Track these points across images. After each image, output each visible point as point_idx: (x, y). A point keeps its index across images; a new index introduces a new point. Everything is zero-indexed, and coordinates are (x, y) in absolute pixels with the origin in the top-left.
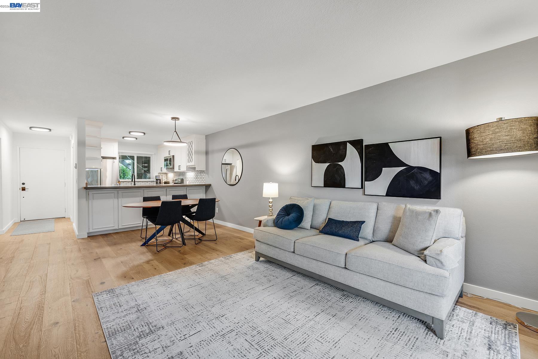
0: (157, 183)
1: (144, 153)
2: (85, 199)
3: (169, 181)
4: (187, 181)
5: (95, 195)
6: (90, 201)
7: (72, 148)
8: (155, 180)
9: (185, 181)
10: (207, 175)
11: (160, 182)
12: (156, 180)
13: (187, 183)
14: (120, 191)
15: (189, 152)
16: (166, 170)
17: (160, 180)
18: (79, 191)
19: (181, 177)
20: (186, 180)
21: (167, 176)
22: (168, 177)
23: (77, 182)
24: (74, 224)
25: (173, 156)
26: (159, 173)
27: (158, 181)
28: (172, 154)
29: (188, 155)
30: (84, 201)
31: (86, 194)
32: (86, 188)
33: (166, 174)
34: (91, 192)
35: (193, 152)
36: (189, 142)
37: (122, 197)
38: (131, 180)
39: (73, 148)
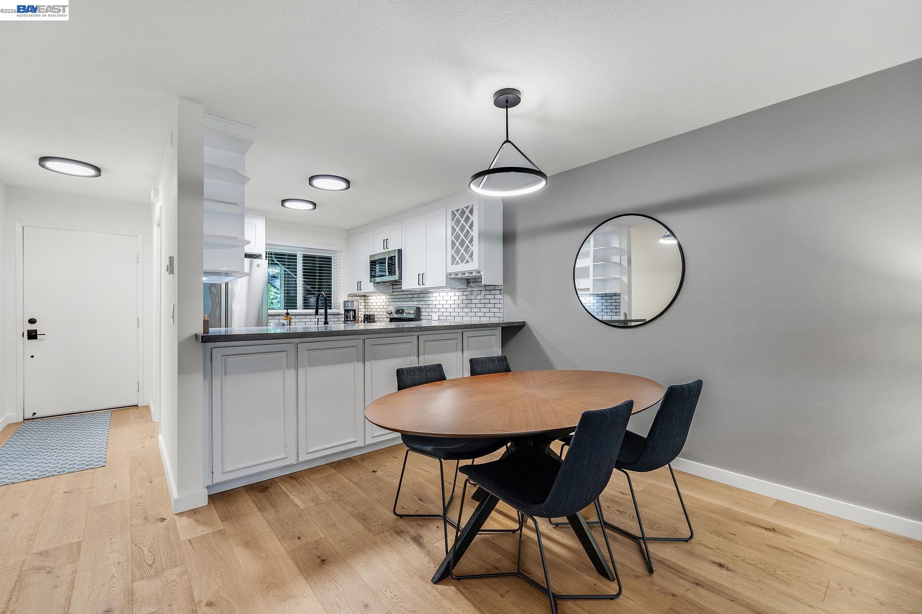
0: (347, 319)
1: (317, 246)
2: (201, 375)
3: (372, 313)
4: (433, 315)
5: (230, 360)
6: (216, 381)
7: (155, 227)
8: (342, 312)
9: (423, 314)
10: (508, 298)
11: (354, 317)
12: (345, 310)
13: (431, 318)
14: (304, 346)
15: (457, 237)
16: (374, 286)
17: (354, 311)
18: (183, 348)
19: (415, 304)
20: (427, 310)
21: (367, 301)
22: (369, 304)
23: (173, 317)
24: (160, 437)
25: (400, 251)
26: (349, 296)
27: (350, 314)
28: (393, 246)
29: (453, 244)
30: (197, 381)
31: (205, 360)
32: (207, 339)
33: (363, 298)
34: (219, 350)
35: (475, 233)
36: (457, 210)
37: (309, 365)
38: (314, 311)
39: (159, 225)
